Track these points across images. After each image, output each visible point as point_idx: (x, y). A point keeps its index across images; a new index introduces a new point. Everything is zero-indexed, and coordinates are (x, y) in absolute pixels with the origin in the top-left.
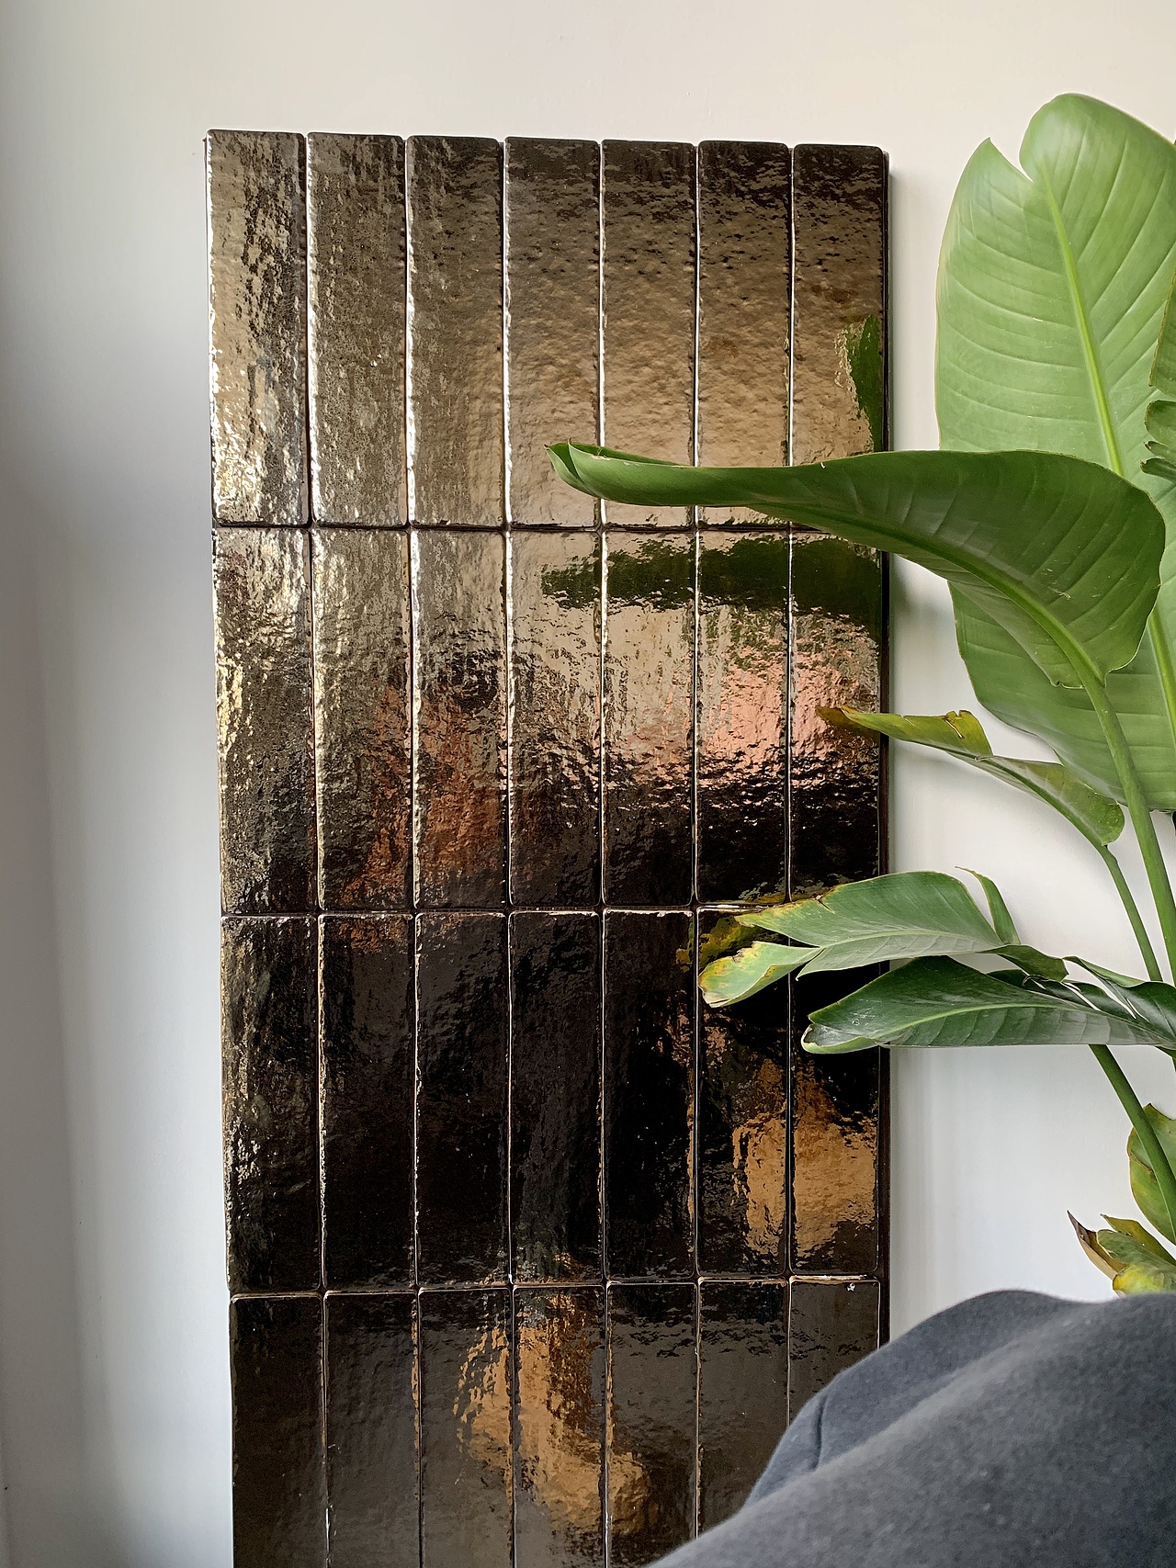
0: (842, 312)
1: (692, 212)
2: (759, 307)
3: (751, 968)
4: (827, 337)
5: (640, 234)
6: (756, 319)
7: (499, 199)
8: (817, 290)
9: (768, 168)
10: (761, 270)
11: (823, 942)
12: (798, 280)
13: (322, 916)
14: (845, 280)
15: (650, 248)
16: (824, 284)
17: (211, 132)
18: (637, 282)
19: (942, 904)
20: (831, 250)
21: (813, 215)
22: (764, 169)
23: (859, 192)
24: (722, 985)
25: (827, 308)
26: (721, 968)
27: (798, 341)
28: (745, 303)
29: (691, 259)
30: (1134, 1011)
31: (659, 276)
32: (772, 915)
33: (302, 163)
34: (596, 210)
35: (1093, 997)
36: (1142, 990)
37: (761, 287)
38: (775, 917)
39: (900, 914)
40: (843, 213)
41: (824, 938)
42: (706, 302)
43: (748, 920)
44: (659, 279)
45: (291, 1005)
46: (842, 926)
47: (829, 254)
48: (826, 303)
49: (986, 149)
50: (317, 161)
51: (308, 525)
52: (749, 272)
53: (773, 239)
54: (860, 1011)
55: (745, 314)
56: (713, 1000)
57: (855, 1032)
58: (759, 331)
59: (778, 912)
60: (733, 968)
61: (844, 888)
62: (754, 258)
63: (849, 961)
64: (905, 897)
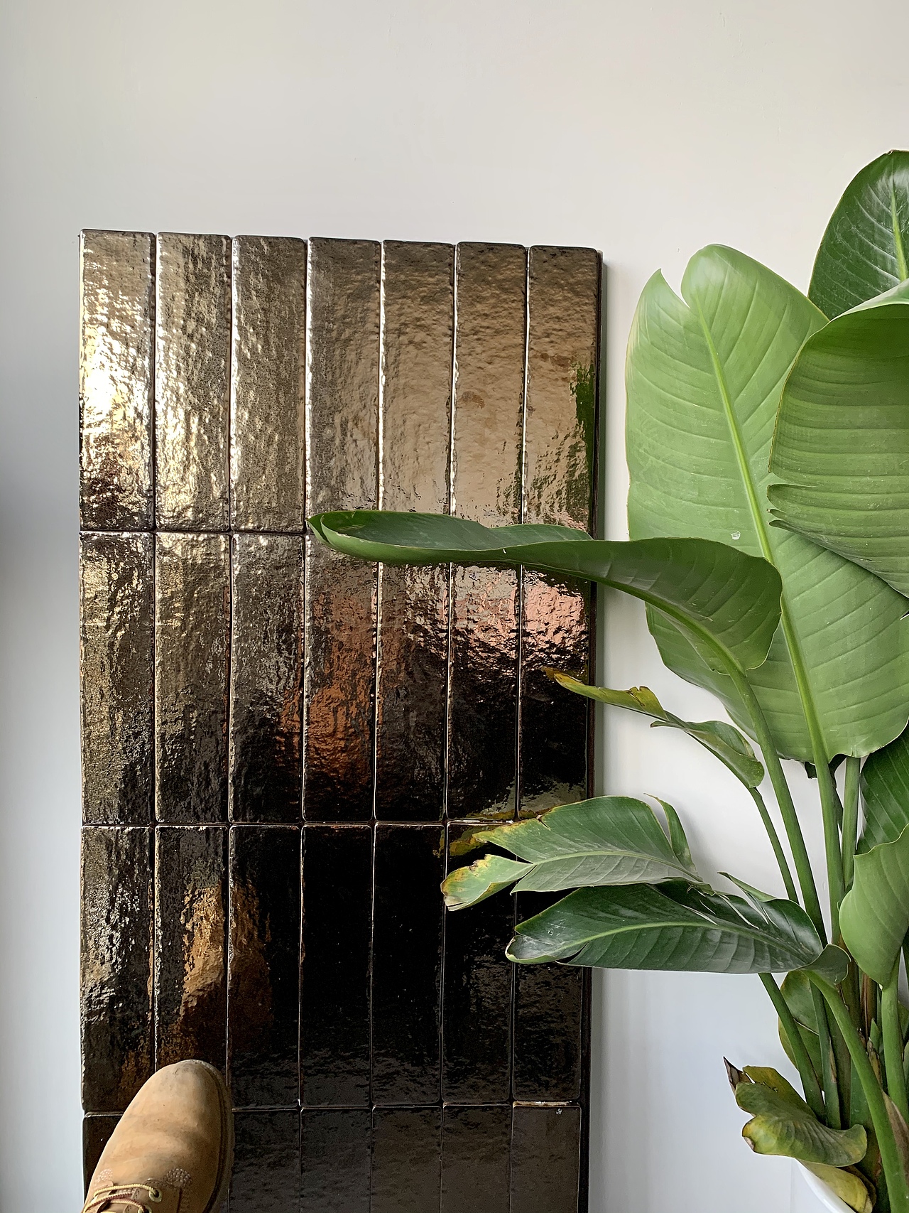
0: (564, 375)
1: (451, 296)
2: (501, 369)
3: (483, 876)
4: (552, 393)
5: (411, 313)
6: (497, 379)
7: (303, 284)
8: (544, 357)
9: (510, 263)
10: (503, 341)
11: (536, 858)
12: (531, 349)
13: (158, 827)
14: (565, 349)
15: (418, 323)
16: (551, 353)
17: (84, 231)
18: (408, 349)
19: (632, 821)
20: (557, 327)
21: (543, 299)
22: (506, 264)
23: (578, 283)
24: (459, 890)
25: (552, 370)
26: (460, 875)
27: (529, 396)
28: (490, 366)
29: (450, 332)
30: (768, 919)
31: (424, 345)
32: (502, 832)
33: (153, 255)
34: (377, 294)
35: (738, 905)
36: (775, 904)
37: (503, 354)
38: (503, 835)
39: (601, 834)
40: (566, 298)
41: (538, 854)
42: (461, 366)
43: (482, 837)
44: (425, 347)
45: (134, 894)
46: (554, 843)
47: (554, 330)
48: (552, 367)
49: (658, 278)
50: (164, 253)
51: (153, 529)
52: (494, 343)
53: (513, 318)
54: (556, 922)
55: (490, 375)
56: (451, 903)
57: (548, 942)
58: (500, 388)
59: (506, 829)
60: (470, 875)
61: (560, 809)
62: (498, 332)
63: (549, 883)
64: (606, 815)
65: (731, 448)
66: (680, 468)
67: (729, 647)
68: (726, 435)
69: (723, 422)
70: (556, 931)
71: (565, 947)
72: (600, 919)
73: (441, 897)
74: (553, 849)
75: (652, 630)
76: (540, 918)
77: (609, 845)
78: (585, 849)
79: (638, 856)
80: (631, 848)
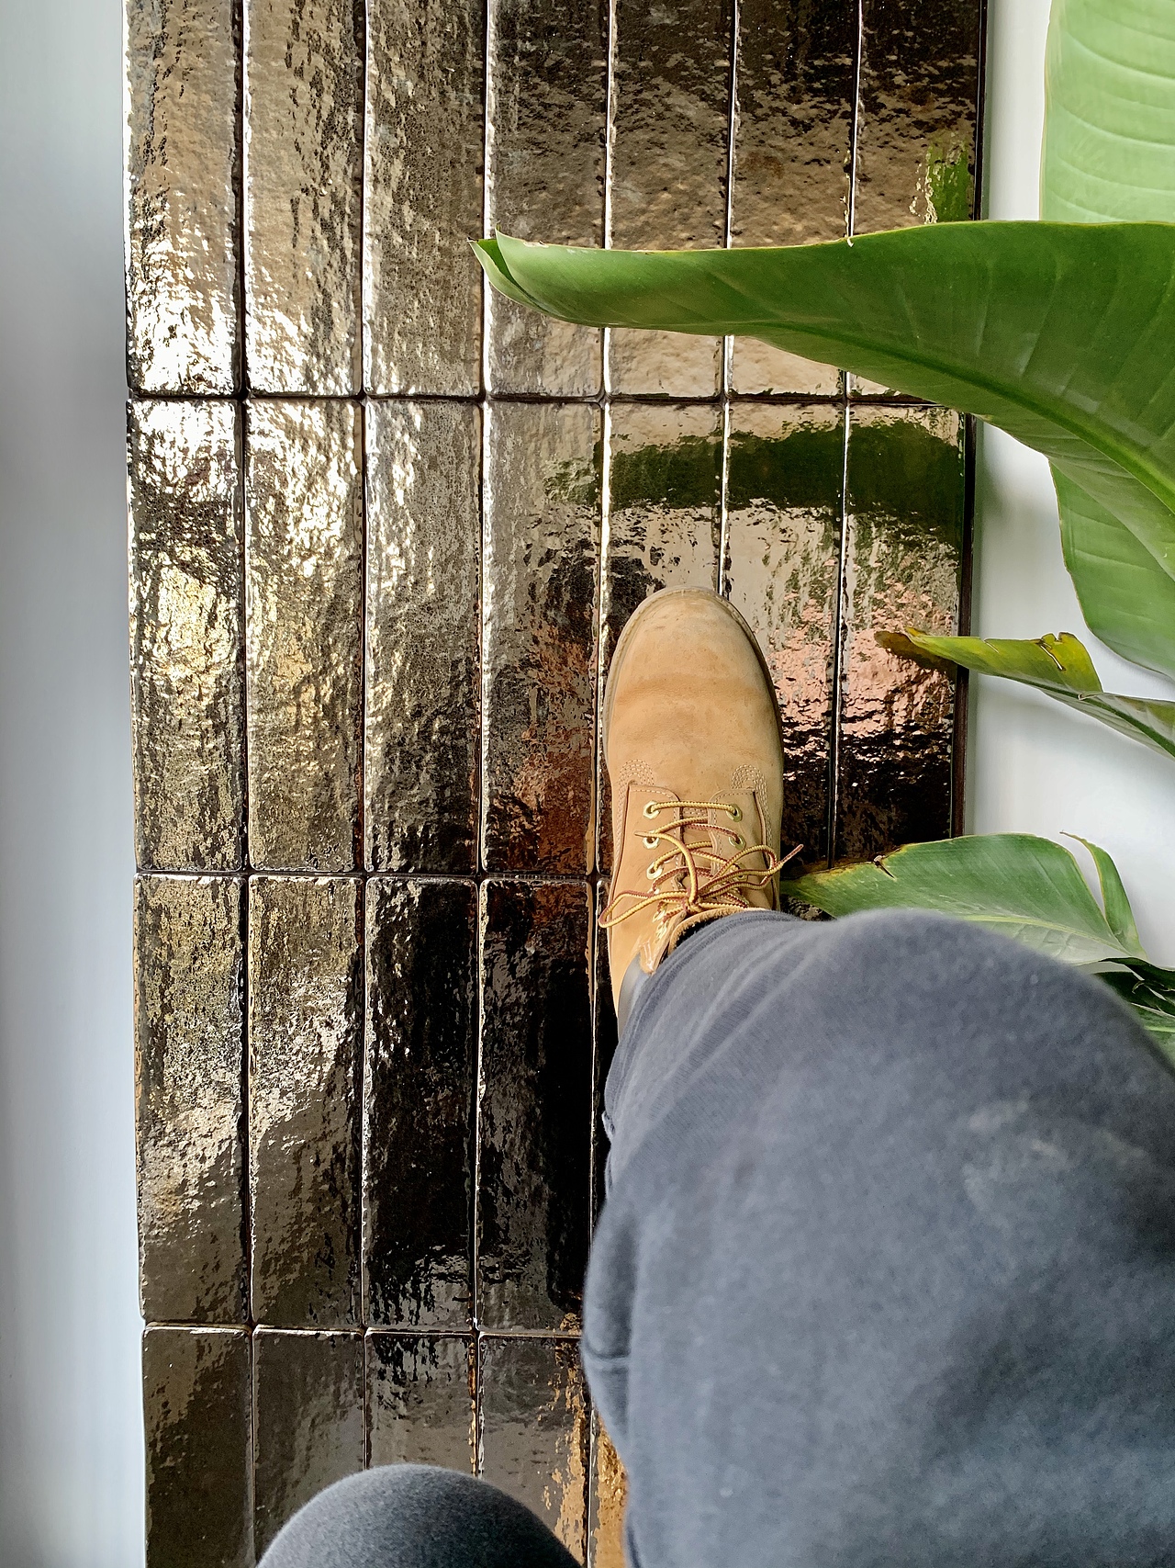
2: (815, 111)
4: (901, 150)
5: (661, 19)
6: (807, 128)
8: (889, 87)
10: (817, 63)
12: (864, 75)
13: (254, 878)
14: (925, 73)
16: (900, 79)
19: (1038, 877)
20: (909, 34)
25: (901, 111)
27: (862, 157)
28: (795, 107)
37: (816, 85)
39: (984, 890)
42: (745, 108)
44: (683, 78)
48: (901, 105)
51: (241, 395)
52: (801, 66)
53: (834, 22)
55: (794, 122)
58: (812, 144)
61: (914, 849)
64: (992, 862)
77: (999, 907)
78: (958, 910)
79: (1050, 926)
80: (1038, 916)
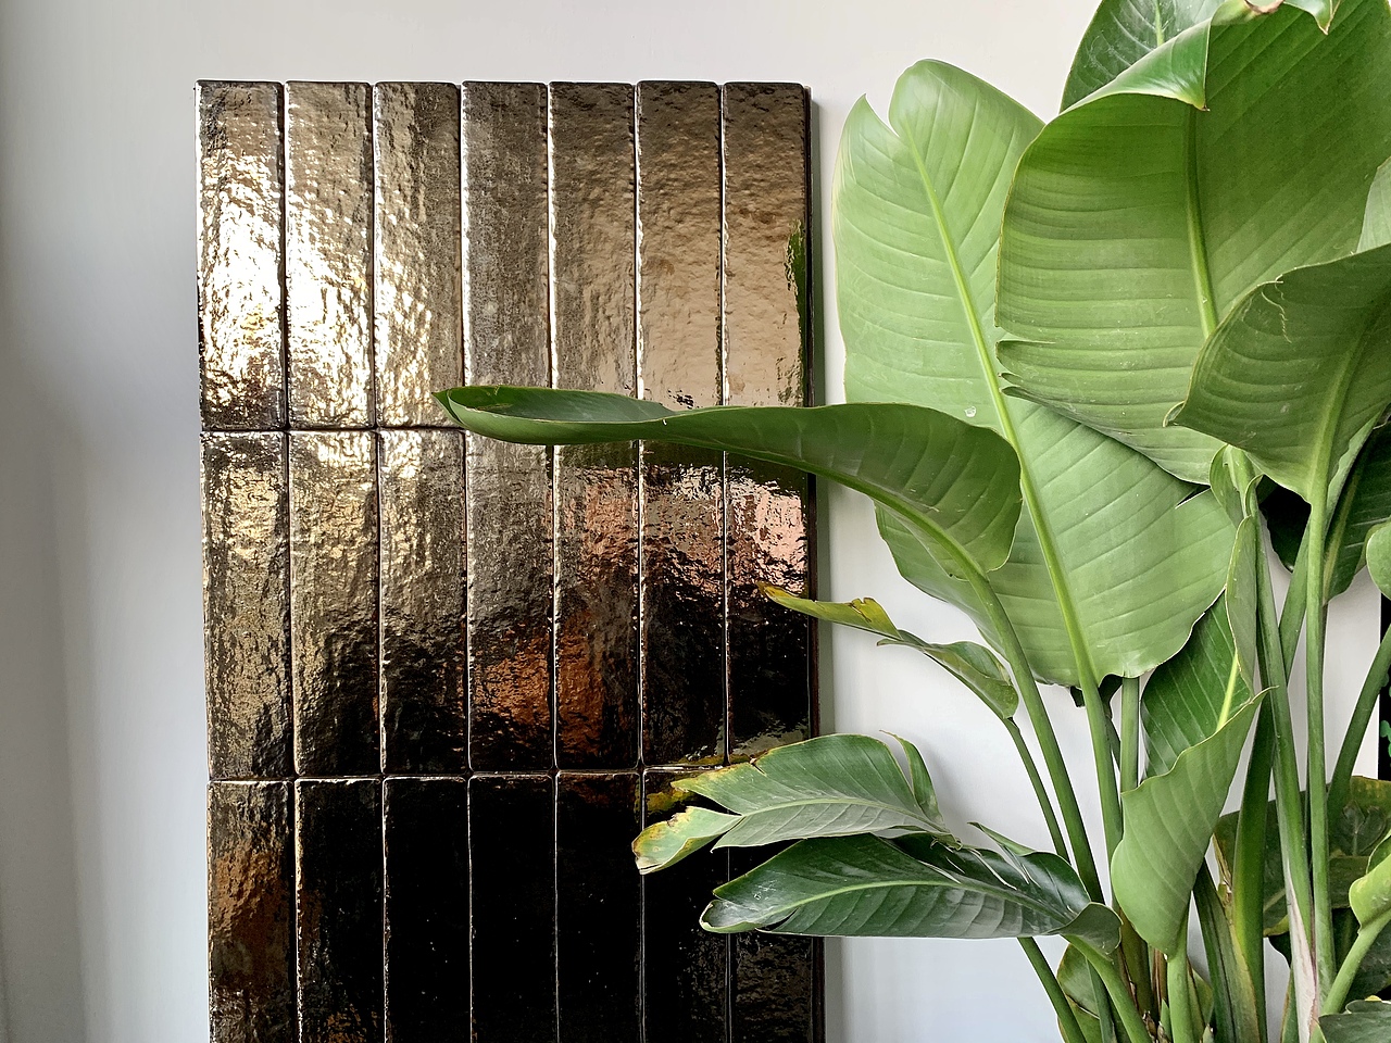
0: (768, 233)
1: (631, 145)
2: (693, 228)
3: (683, 832)
4: (755, 255)
5: (584, 166)
6: (689, 240)
7: (457, 136)
8: (744, 212)
9: (699, 104)
10: (694, 195)
11: (746, 809)
12: (728, 204)
13: (298, 781)
14: (769, 201)
15: (593, 177)
16: (751, 207)
17: (200, 82)
18: (582, 208)
19: (867, 765)
20: (758, 176)
21: (741, 145)
22: (695, 105)
23: (782, 124)
24: (655, 849)
25: (754, 228)
26: (656, 832)
27: (728, 259)
28: (681, 225)
29: (631, 187)
30: (1028, 877)
31: (602, 202)
32: (708, 779)
33: (281, 108)
34: (544, 145)
35: (993, 862)
36: (1037, 858)
37: (694, 211)
38: (709, 782)
39: (827, 779)
40: (767, 143)
41: (749, 804)
42: (646, 226)
43: (682, 787)
44: (601, 206)
45: (271, 861)
46: (769, 791)
47: (755, 180)
48: (753, 224)
49: (863, 105)
50: (293, 106)
51: (285, 428)
52: (684, 197)
53: (705, 168)
54: (764, 884)
55: (679, 236)
56: (644, 865)
57: (754, 907)
58: (693, 251)
59: (712, 776)
60: (668, 832)
61: (778, 751)
62: (687, 185)
63: (756, 836)
64: (833, 756)
65: (958, 304)
66: (901, 333)
67: (964, 544)
68: (950, 290)
69: (947, 274)
70: (764, 894)
71: (772, 913)
72: (819, 879)
73: (632, 858)
74: (766, 798)
75: (884, 534)
76: (745, 880)
77: (836, 792)
78: (806, 796)
79: (868, 803)
80: (863, 796)
